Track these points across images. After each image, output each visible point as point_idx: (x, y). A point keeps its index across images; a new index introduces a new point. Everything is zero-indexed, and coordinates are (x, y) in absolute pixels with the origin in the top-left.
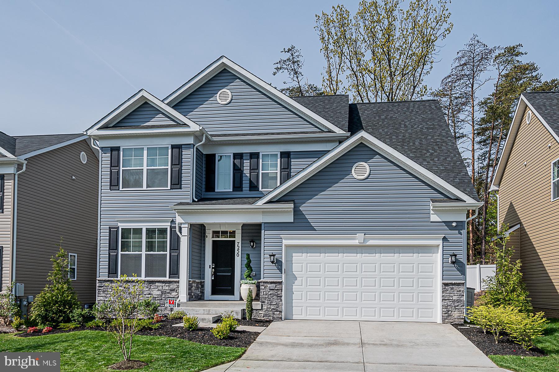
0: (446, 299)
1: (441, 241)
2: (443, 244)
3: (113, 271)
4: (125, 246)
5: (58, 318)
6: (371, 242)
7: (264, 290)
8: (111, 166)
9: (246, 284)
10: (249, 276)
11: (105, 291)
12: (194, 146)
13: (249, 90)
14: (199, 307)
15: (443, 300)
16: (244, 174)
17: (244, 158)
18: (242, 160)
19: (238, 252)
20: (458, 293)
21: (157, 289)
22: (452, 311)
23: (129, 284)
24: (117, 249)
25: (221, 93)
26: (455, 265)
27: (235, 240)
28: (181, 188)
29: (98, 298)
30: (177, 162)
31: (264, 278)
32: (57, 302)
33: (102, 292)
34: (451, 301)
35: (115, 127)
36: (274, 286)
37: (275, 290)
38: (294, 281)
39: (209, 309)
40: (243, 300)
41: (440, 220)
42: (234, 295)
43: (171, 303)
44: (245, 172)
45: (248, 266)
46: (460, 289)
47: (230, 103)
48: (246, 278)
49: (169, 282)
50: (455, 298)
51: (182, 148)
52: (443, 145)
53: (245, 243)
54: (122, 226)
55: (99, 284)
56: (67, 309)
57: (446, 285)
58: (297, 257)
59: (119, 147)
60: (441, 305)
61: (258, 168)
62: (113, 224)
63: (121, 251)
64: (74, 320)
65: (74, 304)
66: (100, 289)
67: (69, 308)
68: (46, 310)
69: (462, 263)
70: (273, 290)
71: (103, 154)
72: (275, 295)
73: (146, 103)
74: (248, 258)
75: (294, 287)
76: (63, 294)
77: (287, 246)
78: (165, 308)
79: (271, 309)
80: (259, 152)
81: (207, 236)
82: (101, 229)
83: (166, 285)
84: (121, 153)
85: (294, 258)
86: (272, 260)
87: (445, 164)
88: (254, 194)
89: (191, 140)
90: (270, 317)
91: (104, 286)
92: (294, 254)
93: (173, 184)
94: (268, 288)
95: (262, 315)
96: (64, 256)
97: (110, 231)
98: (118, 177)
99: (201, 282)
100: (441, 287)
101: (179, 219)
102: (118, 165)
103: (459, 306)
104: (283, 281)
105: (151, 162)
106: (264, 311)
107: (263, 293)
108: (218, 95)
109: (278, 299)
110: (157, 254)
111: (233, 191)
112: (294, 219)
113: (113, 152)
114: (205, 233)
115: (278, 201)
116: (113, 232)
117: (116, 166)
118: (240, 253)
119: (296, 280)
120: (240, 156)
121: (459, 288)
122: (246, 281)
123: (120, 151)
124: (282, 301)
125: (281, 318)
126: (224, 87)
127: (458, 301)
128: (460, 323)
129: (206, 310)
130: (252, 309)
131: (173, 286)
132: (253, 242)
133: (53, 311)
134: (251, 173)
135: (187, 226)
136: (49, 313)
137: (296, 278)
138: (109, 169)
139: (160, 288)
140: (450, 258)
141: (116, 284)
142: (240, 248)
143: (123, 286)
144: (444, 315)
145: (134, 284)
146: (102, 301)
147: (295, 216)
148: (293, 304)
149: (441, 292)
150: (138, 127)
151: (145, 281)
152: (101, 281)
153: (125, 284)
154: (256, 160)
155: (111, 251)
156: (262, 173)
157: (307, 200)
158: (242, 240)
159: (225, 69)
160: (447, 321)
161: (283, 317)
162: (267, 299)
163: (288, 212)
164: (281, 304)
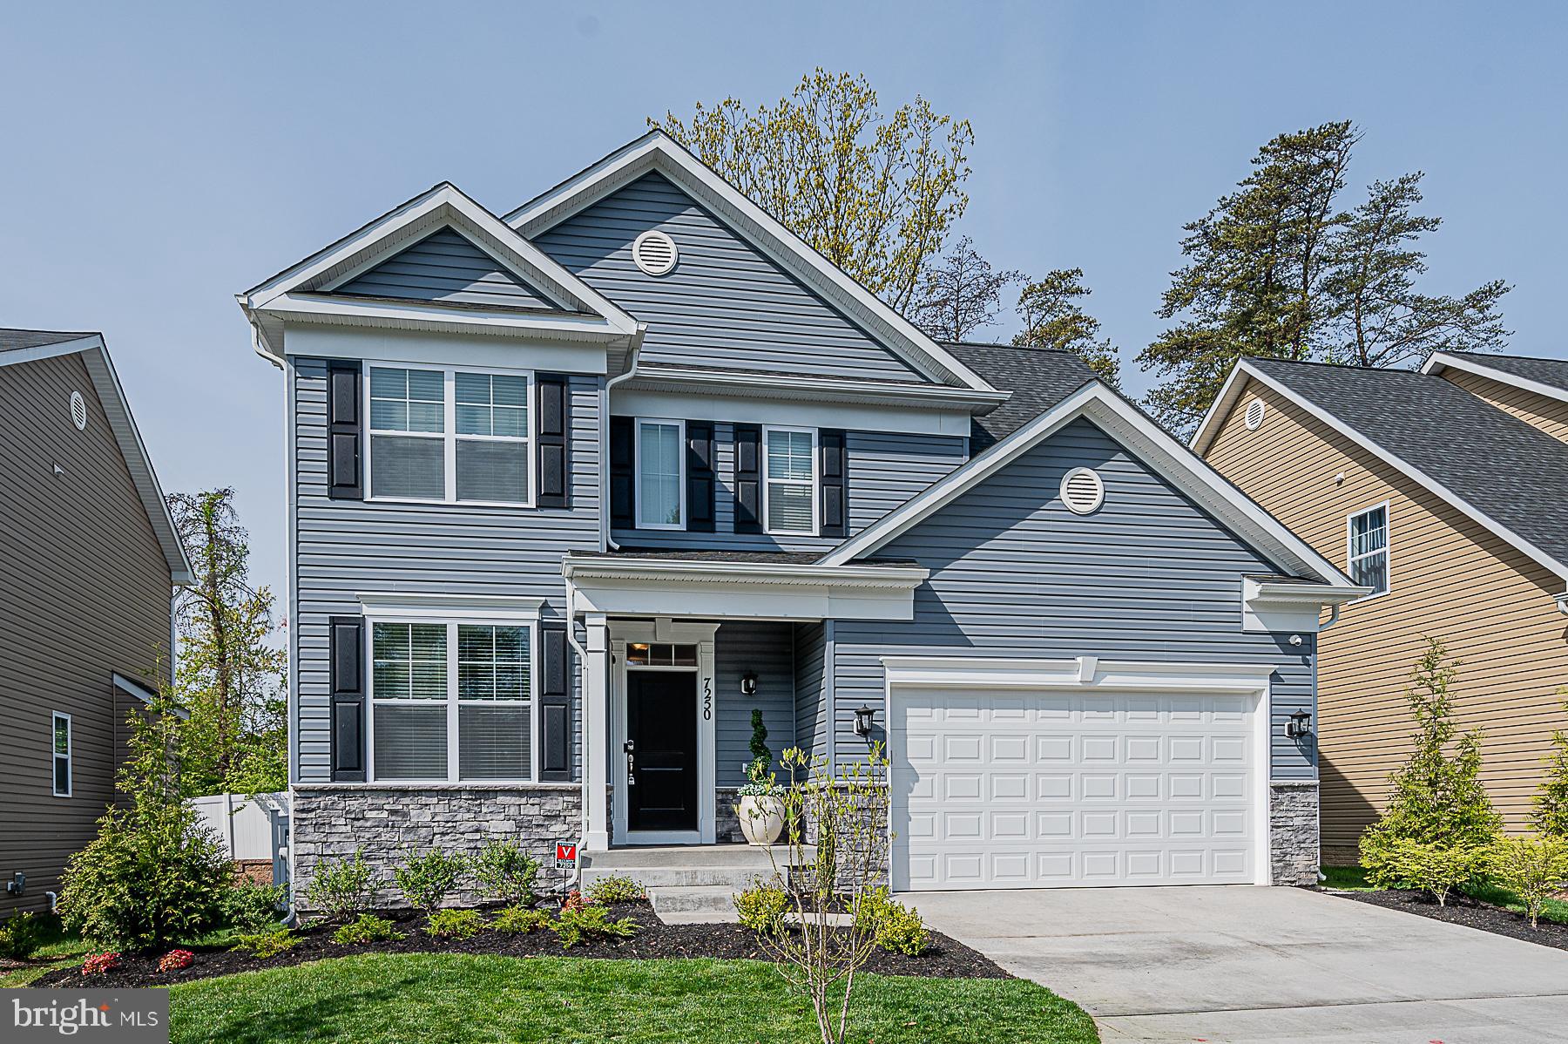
0: (1280, 824)
1: (1268, 682)
2: (1271, 689)
3: (347, 761)
4: (388, 681)
6: (1109, 681)
8: (331, 421)
11: (324, 824)
12: (606, 381)
13: (727, 243)
15: (1273, 826)
16: (717, 484)
17: (718, 436)
18: (712, 442)
19: (707, 705)
20: (1303, 809)
21: (502, 816)
22: (1292, 855)
23: (406, 800)
24: (359, 688)
25: (645, 241)
26: (1296, 742)
27: (695, 673)
28: (570, 508)
29: (296, 849)
30: (556, 427)
31: (836, 776)
33: (310, 829)
34: (1289, 828)
35: (342, 293)
36: (866, 801)
37: (867, 811)
38: (912, 785)
40: (749, 843)
41: (1264, 629)
42: (694, 829)
43: (566, 854)
44: (720, 476)
45: (758, 745)
46: (1307, 800)
47: (671, 273)
49: (541, 791)
50: (1298, 822)
51: (569, 384)
53: (728, 682)
54: (374, 614)
55: (300, 802)
57: (1279, 789)
58: (918, 719)
59: (359, 362)
60: (1270, 841)
61: (757, 470)
62: (344, 609)
63: (375, 697)
66: (304, 819)
69: (1311, 735)
70: (863, 809)
71: (299, 380)
72: (866, 825)
73: (447, 232)
74: (757, 724)
75: (910, 801)
77: (895, 688)
81: (614, 657)
82: (300, 625)
83: (531, 801)
84: (367, 381)
85: (909, 720)
86: (865, 725)
88: (749, 542)
89: (598, 365)
91: (319, 808)
92: (909, 711)
93: (546, 494)
97: (333, 630)
98: (356, 459)
100: (1269, 796)
101: (576, 601)
102: (356, 421)
103: (1308, 841)
104: (890, 785)
105: (467, 420)
108: (636, 246)
109: (876, 836)
110: (496, 707)
111: (688, 530)
112: (915, 612)
113: (335, 376)
115: (874, 560)
116: (344, 636)
117: (347, 421)
118: (713, 710)
119: (918, 781)
120: (706, 431)
121: (1306, 798)
123: (361, 373)
124: (887, 842)
126: (654, 223)
127: (1306, 829)
128: (1311, 884)
131: (556, 804)
134: (738, 481)
135: (603, 621)
137: (915, 777)
138: (325, 429)
139: (513, 811)
140: (1287, 724)
141: (361, 800)
142: (713, 695)
143: (386, 807)
144: (1276, 865)
145: (424, 800)
146: (311, 858)
147: (918, 604)
148: (910, 848)
149: (1269, 808)
150: (427, 303)
151: (459, 791)
152: (307, 791)
153: (391, 800)
154: (753, 444)
155: (339, 697)
156: (769, 483)
157: (947, 561)
158: (717, 671)
159: (653, 172)
160: (1283, 878)
161: (890, 887)
162: (845, 836)
163: (897, 591)
164: (886, 849)
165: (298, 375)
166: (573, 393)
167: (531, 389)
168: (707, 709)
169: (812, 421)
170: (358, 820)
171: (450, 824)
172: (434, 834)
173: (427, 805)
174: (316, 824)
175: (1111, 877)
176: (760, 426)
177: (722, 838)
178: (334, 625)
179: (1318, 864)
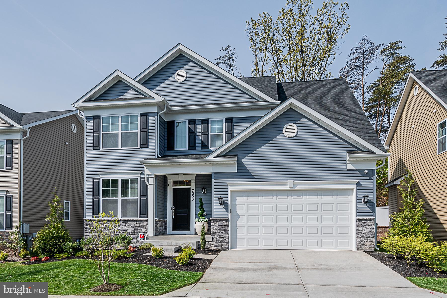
0: (360, 231)
1: (356, 185)
2: (357, 188)
3: (96, 213)
4: (105, 193)
5: (54, 250)
6: (299, 187)
7: (214, 226)
8: (94, 131)
9: (200, 221)
10: (202, 215)
11: (91, 228)
12: (158, 114)
13: (200, 70)
14: (163, 240)
15: (357, 232)
16: (196, 136)
17: (197, 123)
18: (195, 125)
20: (369, 226)
21: (130, 227)
22: (365, 241)
23: (109, 223)
24: (99, 195)
25: (178, 73)
26: (366, 205)
27: (190, 188)
28: (148, 147)
29: (85, 234)
30: (145, 127)
31: (214, 216)
32: (53, 237)
34: (363, 233)
35: (96, 100)
36: (222, 223)
37: (223, 226)
38: (238, 219)
39: (171, 241)
40: (198, 234)
41: (354, 169)
42: (190, 231)
43: (142, 237)
44: (197, 134)
45: (201, 207)
46: (371, 224)
47: (185, 81)
48: (200, 217)
49: (140, 220)
50: (367, 230)
51: (148, 115)
52: (353, 111)
53: (198, 190)
54: (102, 177)
55: (86, 223)
56: (61, 242)
57: (359, 220)
58: (240, 200)
59: (100, 116)
60: (356, 237)
61: (207, 131)
62: (95, 176)
63: (102, 197)
64: (67, 251)
65: (67, 239)
66: (86, 227)
67: (63, 242)
68: (45, 244)
69: (373, 202)
70: (221, 226)
72: (223, 230)
73: (120, 81)
74: (201, 201)
75: (237, 223)
76: (58, 231)
77: (232, 191)
78: (137, 241)
79: (220, 241)
80: (209, 119)
81: (168, 185)
82: (86, 180)
83: (137, 223)
85: (237, 200)
86: (221, 202)
87: (355, 125)
88: (205, 151)
89: (155, 109)
90: (219, 247)
91: (90, 224)
92: (237, 198)
93: (142, 144)
94: (217, 224)
95: (213, 246)
96: (58, 201)
97: (93, 181)
98: (99, 139)
99: (164, 221)
100: (356, 222)
101: (147, 172)
102: (99, 130)
103: (371, 237)
104: (229, 219)
105: (125, 127)
106: (214, 242)
107: (214, 228)
108: (176, 74)
109: (225, 233)
110: (130, 199)
111: (188, 149)
112: (237, 170)
113: (95, 120)
114: (167, 183)
115: (225, 156)
116: (96, 183)
117: (97, 130)
118: (194, 198)
119: (240, 218)
120: (194, 122)
122: (200, 220)
123: (100, 119)
124: (228, 235)
125: (228, 248)
126: (181, 68)
127: (370, 233)
128: (371, 251)
129: (169, 242)
130: (205, 241)
131: (143, 224)
132: (205, 189)
133: (50, 244)
134: (202, 135)
135: (153, 176)
136: (47, 245)
137: (239, 217)
138: (92, 133)
139: (133, 225)
140: (363, 199)
141: (99, 223)
142: (194, 194)
144: (358, 244)
145: (112, 222)
147: (238, 167)
148: (237, 237)
149: (356, 226)
150: (114, 100)
151: (120, 220)
152: (87, 220)
153: (105, 223)
154: (206, 124)
155: (94, 197)
156: (211, 135)
157: (247, 154)
158: (196, 187)
159: (181, 54)
160: (361, 249)
161: (229, 247)
162: (216, 233)
163: (232, 164)
164: (228, 237)
165: (87, 121)
166: (149, 118)
167: (139, 118)
169: (223, 116)
171: (118, 229)
172: (115, 231)
173: (113, 224)
174: (89, 228)
176: (208, 119)
177: (196, 233)
178: (94, 180)
179: (375, 245)
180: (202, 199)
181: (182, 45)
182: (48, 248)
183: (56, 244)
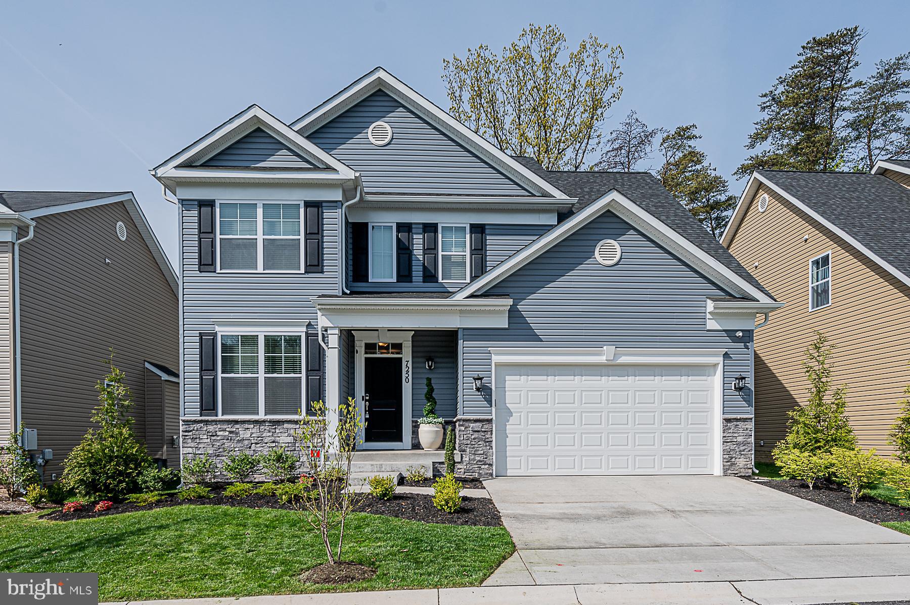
0: (729, 441)
1: (722, 358)
2: (724, 362)
3: (208, 405)
4: (228, 364)
5: (117, 485)
6: (624, 360)
7: (465, 433)
8: (200, 232)
9: (429, 423)
10: (432, 412)
11: (196, 438)
12: (342, 205)
13: (419, 126)
14: (361, 461)
15: (724, 442)
16: (413, 256)
17: (414, 231)
18: (411, 234)
19: (407, 375)
20: (743, 432)
21: (286, 434)
22: (736, 458)
23: (237, 426)
24: (214, 368)
25: (375, 128)
26: (739, 393)
27: (401, 358)
28: (322, 272)
29: (183, 451)
30: (315, 229)
31: (464, 413)
32: (112, 458)
33: (190, 441)
34: (734, 443)
35: (205, 166)
36: (480, 427)
37: (481, 432)
38: (508, 418)
39: (379, 463)
40: (423, 449)
41: (720, 328)
42: (402, 442)
43: (315, 454)
44: (415, 252)
45: (430, 397)
46: (746, 427)
47: (389, 144)
48: (427, 415)
50: (740, 439)
51: (322, 207)
53: (418, 363)
54: (221, 331)
55: (184, 427)
56: (131, 469)
57: (728, 420)
58: (512, 382)
59: (213, 201)
60: (722, 450)
61: (435, 248)
62: (206, 328)
63: (222, 373)
64: (147, 487)
65: (143, 460)
66: (187, 436)
67: (136, 469)
68: (94, 472)
69: (749, 389)
70: (478, 431)
71: (184, 212)
72: (480, 440)
73: (258, 130)
74: (429, 384)
75: (508, 427)
76: (122, 444)
77: (498, 365)
78: (301, 463)
79: (475, 462)
80: (438, 223)
81: (357, 350)
82: (184, 337)
83: (302, 427)
84: (218, 210)
85: (507, 382)
86: (478, 385)
88: (430, 287)
89: (338, 196)
90: (475, 474)
91: (194, 430)
92: (507, 378)
93: (309, 266)
94: (470, 429)
95: (463, 470)
96: (119, 379)
97: (201, 339)
98: (212, 251)
100: (722, 424)
101: (323, 321)
102: (213, 231)
103: (746, 450)
104: (494, 418)
105: (270, 228)
106: (465, 464)
107: (463, 436)
108: (370, 130)
109: (486, 446)
110: (284, 378)
111: (397, 282)
112: (509, 323)
113: (202, 209)
114: (353, 347)
115: (485, 295)
116: (207, 342)
117: (208, 231)
118: (410, 378)
119: (512, 416)
120: (407, 228)
121: (745, 425)
122: (428, 420)
123: (215, 206)
124: (492, 449)
125: (491, 475)
126: (378, 118)
127: (745, 443)
128: (747, 475)
129: (376, 465)
130: (455, 462)
132: (432, 361)
133: (107, 474)
134: (425, 254)
135: (337, 331)
136: (100, 476)
137: (511, 414)
138: (197, 236)
139: (292, 432)
140: (733, 383)
141: (215, 426)
142: (410, 370)
143: (227, 429)
144: (725, 464)
145: (246, 426)
146: (190, 455)
147: (511, 319)
148: (507, 453)
149: (722, 431)
150: (247, 168)
151: (264, 421)
152: (187, 421)
153: (230, 426)
154: (433, 234)
155: (204, 373)
156: (442, 255)
157: (528, 294)
158: (413, 357)
159: (380, 90)
160: (730, 472)
161: (494, 473)
162: (469, 446)
163: (499, 312)
164: (491, 453)
166: (324, 211)
167: (302, 211)
168: (407, 377)
169: (466, 220)
170: (214, 436)
171: (260, 439)
172: (252, 444)
173: (248, 428)
174: (192, 438)
175: (626, 470)
177: (415, 446)
178: (202, 337)
179: (753, 464)
180: (430, 379)
181: (386, 71)
182: (101, 482)
183: (121, 473)
